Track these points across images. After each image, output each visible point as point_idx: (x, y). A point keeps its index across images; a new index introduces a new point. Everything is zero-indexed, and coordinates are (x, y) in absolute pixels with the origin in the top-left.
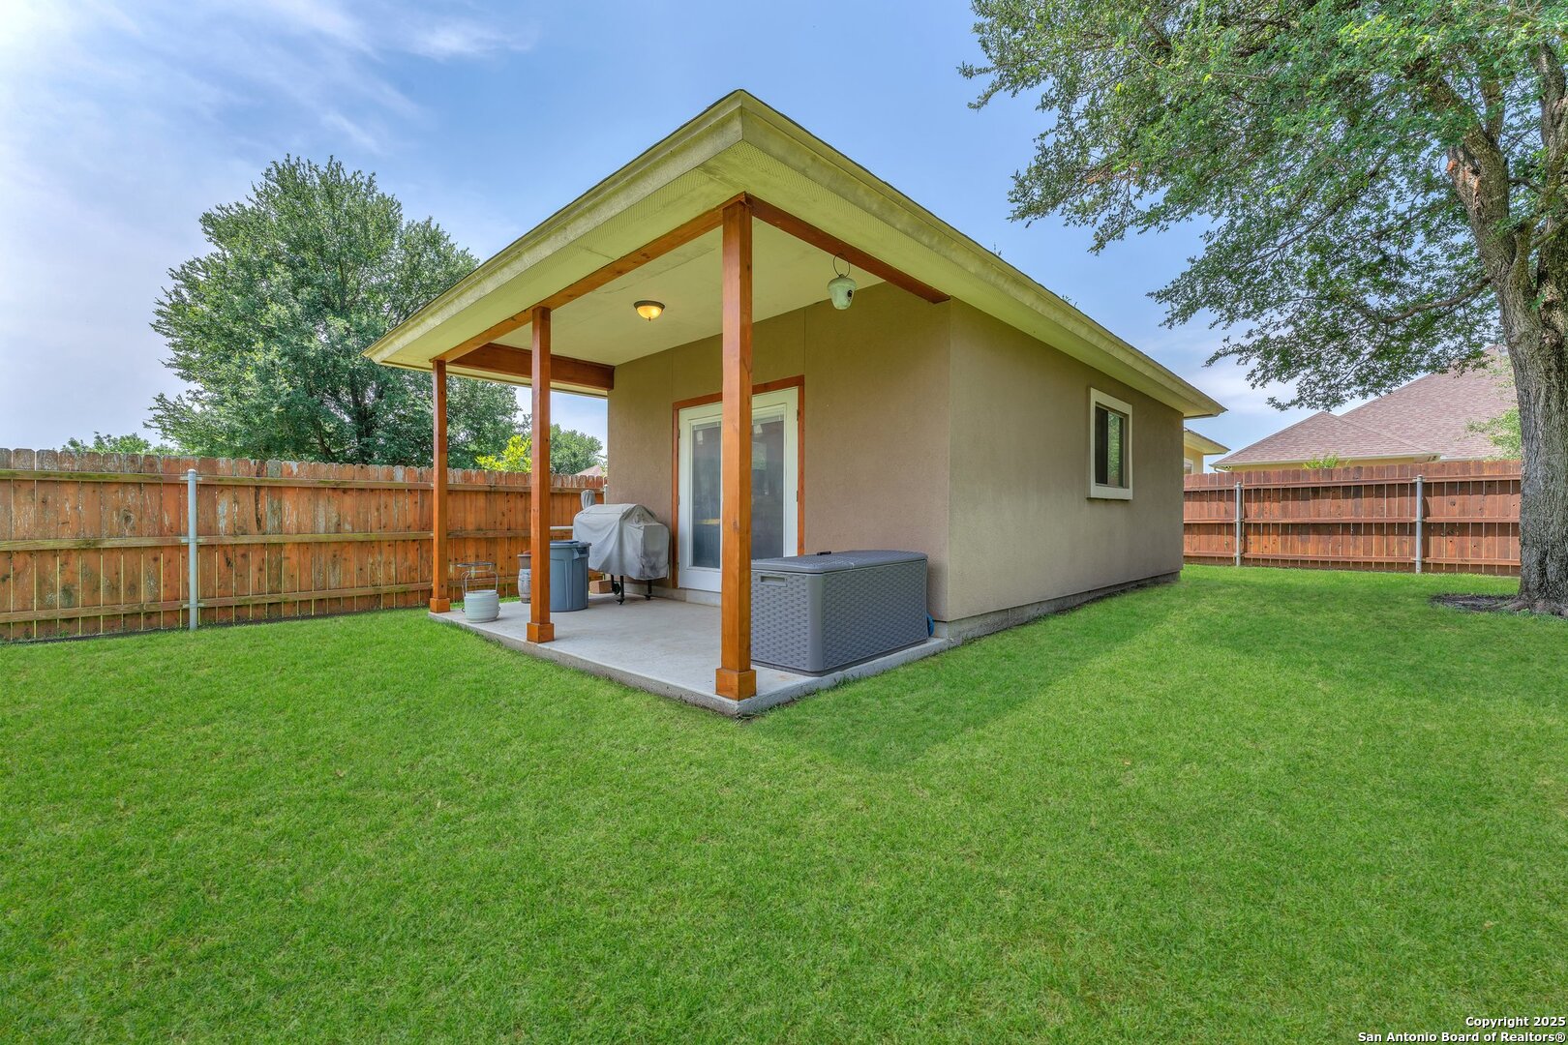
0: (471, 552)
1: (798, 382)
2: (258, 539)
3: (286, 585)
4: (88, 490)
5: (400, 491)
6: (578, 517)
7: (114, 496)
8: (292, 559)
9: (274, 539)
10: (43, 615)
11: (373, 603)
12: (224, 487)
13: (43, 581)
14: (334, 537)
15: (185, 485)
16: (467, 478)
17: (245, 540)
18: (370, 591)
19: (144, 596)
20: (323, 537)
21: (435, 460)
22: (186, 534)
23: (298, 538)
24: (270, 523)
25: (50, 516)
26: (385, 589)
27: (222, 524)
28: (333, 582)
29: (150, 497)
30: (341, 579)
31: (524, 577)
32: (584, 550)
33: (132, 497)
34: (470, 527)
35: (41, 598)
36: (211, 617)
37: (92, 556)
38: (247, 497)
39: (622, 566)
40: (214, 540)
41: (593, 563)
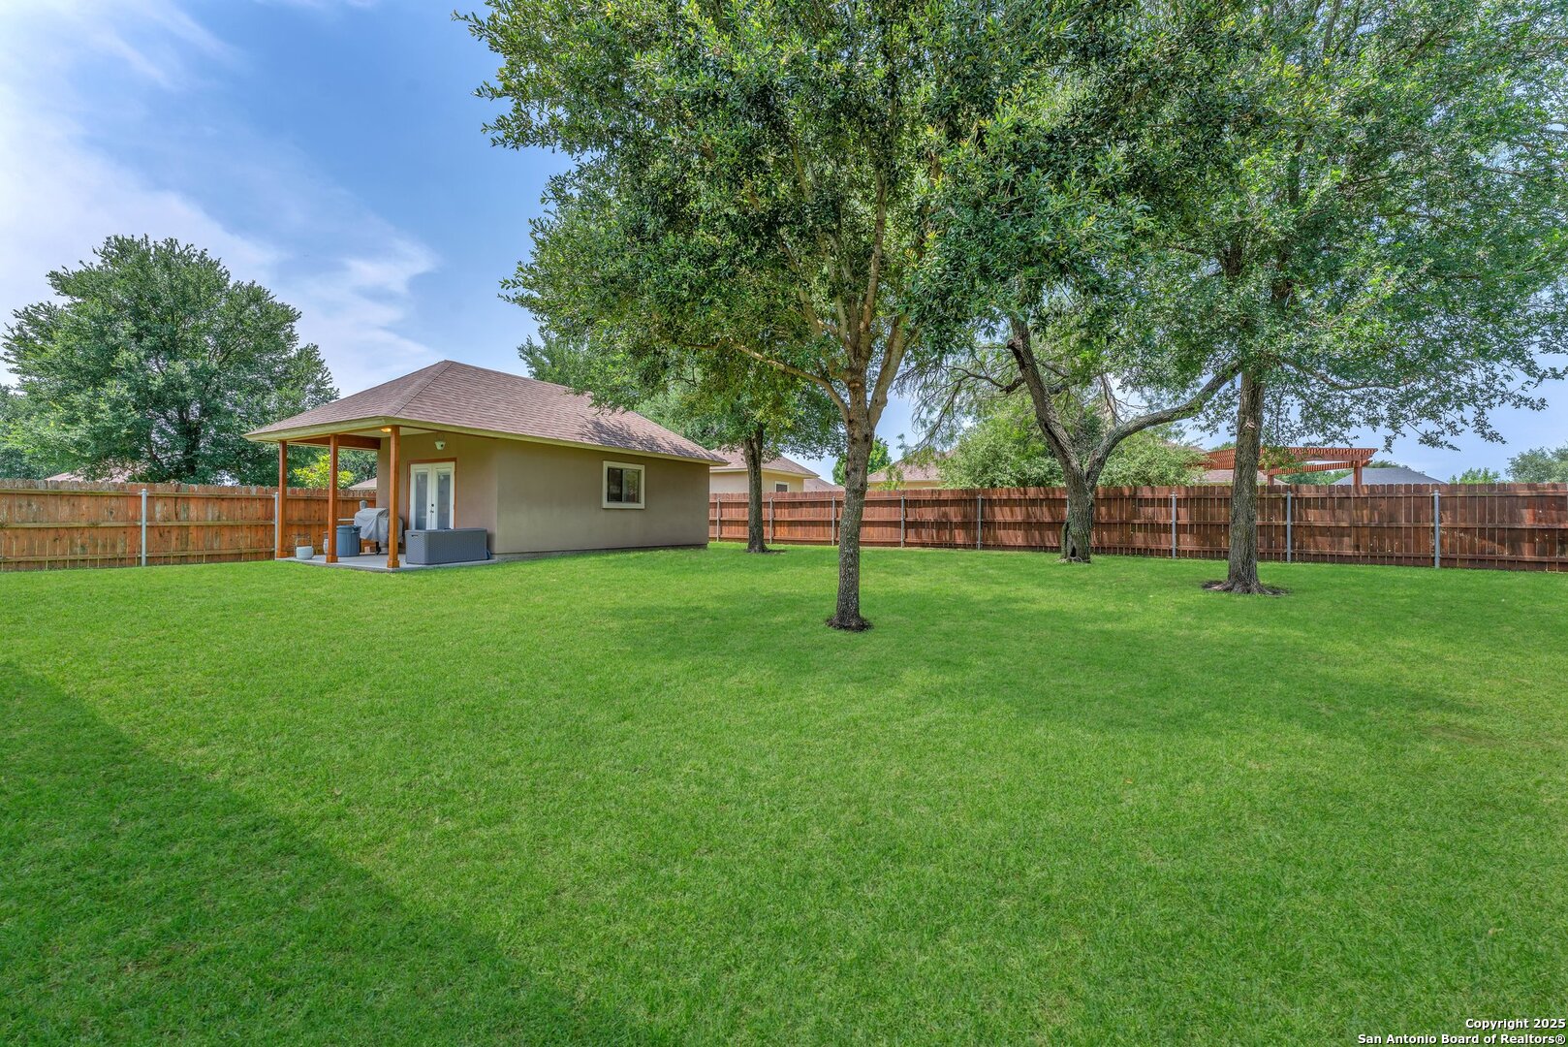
0: (295, 532)
1: (454, 460)
2: (176, 523)
3: (190, 547)
4: (93, 499)
5: (254, 499)
6: (357, 514)
7: (106, 502)
8: (193, 535)
9: (185, 524)
10: (72, 557)
11: (238, 557)
12: (159, 498)
13: (72, 542)
14: (218, 523)
15: (141, 497)
16: (294, 492)
17: (169, 524)
18: (236, 551)
19: (119, 550)
20: (211, 523)
21: (281, 484)
22: (140, 521)
23: (197, 523)
24: (182, 516)
25: (76, 511)
26: (245, 551)
27: (158, 516)
28: (216, 546)
29: (122, 502)
30: (220, 545)
31: (326, 544)
32: (358, 529)
33: (114, 503)
34: (295, 519)
35: (71, 550)
36: (152, 561)
37: (94, 530)
38: (171, 504)
39: (378, 537)
40: (154, 524)
41: (363, 536)
